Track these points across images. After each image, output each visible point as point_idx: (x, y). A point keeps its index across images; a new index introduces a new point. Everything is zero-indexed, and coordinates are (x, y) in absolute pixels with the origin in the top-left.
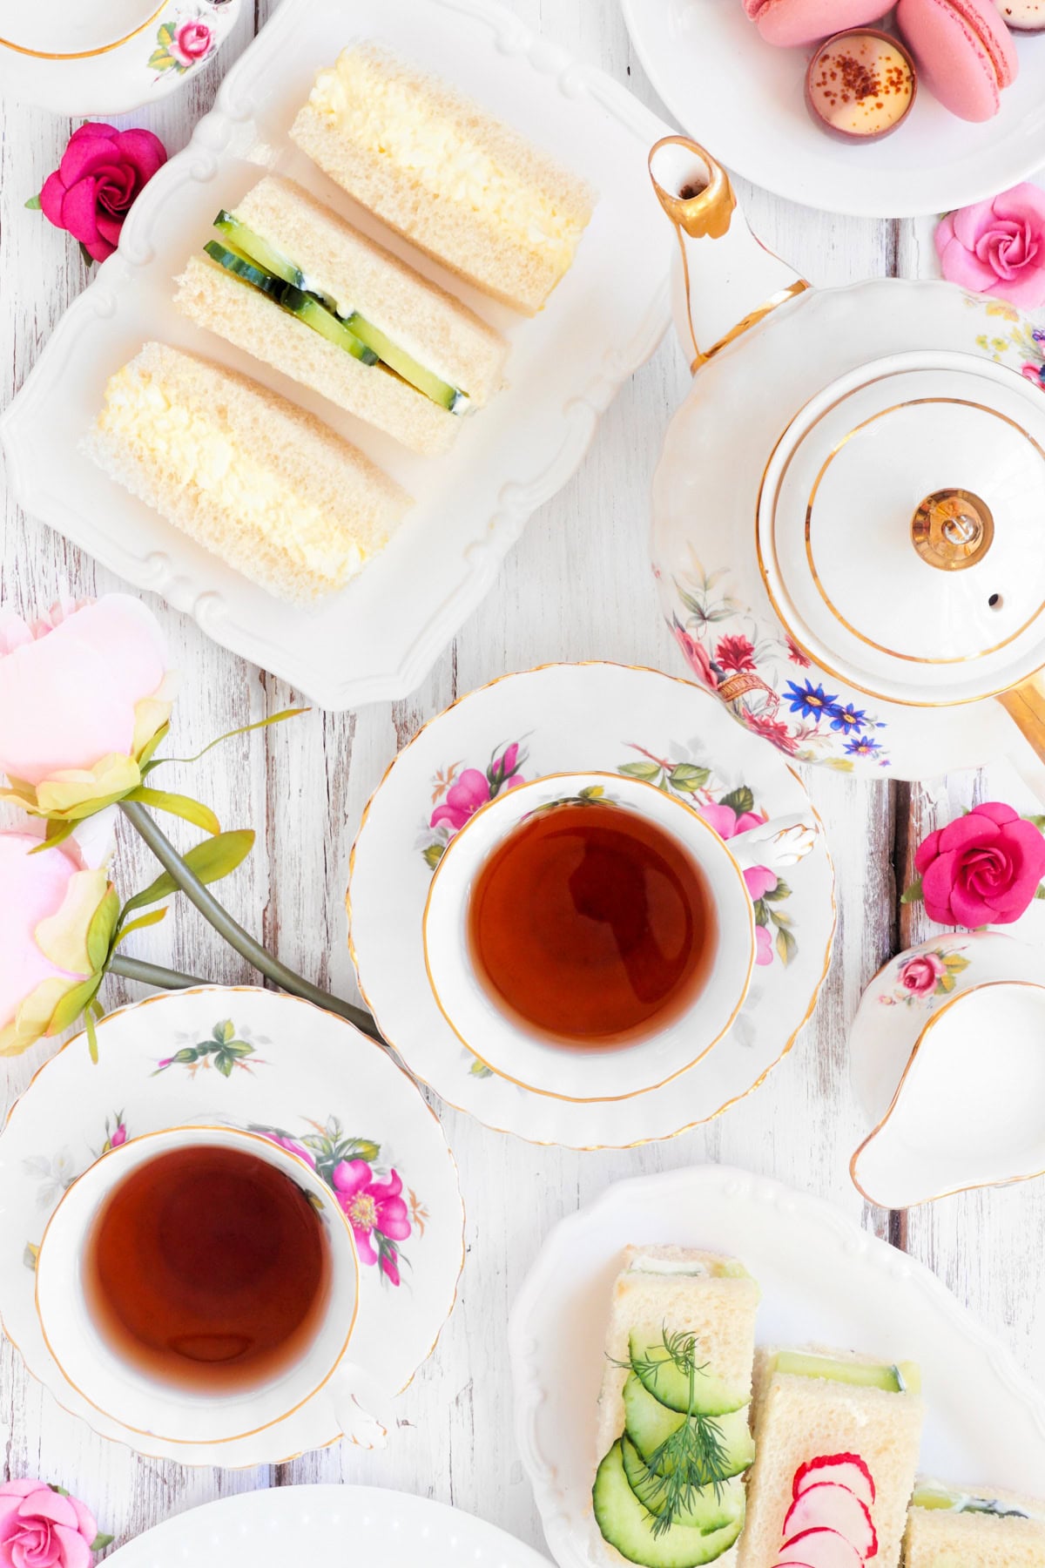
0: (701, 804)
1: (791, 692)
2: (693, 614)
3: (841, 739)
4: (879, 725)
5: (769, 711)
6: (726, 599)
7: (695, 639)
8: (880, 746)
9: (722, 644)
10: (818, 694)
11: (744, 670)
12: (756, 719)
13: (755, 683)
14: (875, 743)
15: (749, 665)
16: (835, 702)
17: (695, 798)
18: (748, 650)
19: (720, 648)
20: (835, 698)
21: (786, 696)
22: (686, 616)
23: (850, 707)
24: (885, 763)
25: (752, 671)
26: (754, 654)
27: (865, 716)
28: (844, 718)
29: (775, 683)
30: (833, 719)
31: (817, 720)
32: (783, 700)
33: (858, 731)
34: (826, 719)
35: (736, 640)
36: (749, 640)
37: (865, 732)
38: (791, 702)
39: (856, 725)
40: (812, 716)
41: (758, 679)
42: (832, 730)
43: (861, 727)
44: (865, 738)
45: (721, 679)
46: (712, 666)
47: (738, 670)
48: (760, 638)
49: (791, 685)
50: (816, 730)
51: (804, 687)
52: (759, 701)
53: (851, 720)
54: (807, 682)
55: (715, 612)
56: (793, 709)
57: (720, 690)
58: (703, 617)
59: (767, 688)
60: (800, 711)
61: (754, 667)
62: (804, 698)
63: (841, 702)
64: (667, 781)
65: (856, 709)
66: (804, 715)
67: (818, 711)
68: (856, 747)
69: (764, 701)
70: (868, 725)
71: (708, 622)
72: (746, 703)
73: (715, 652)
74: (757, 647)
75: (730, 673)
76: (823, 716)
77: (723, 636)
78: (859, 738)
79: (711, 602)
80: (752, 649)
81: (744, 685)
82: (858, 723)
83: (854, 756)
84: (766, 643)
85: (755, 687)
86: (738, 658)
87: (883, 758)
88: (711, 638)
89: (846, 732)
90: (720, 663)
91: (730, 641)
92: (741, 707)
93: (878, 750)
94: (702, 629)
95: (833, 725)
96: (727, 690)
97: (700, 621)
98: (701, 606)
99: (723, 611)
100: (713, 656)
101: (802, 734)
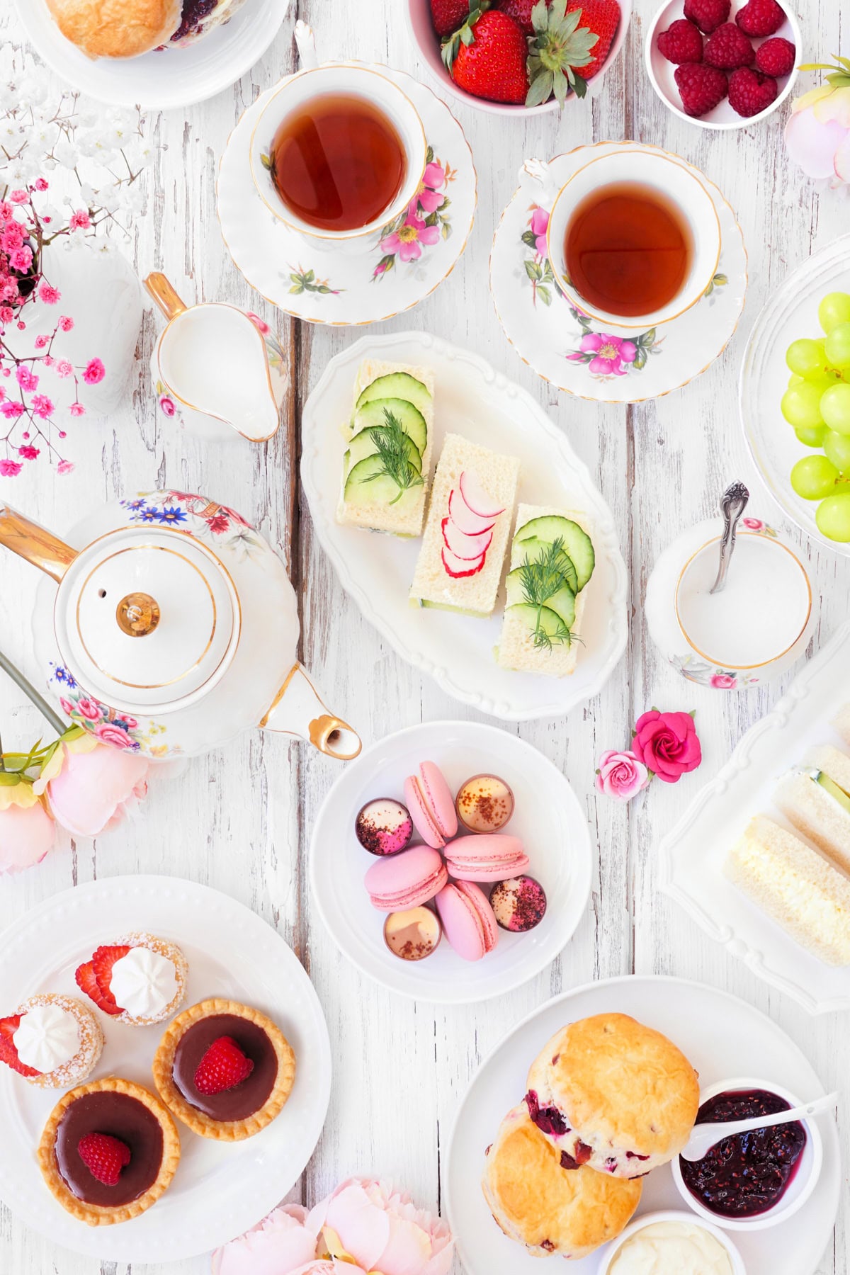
0: (542, 258)
1: (184, 517)
2: (248, 536)
3: (150, 504)
4: (133, 518)
5: (190, 504)
6: (234, 549)
7: (242, 525)
8: (129, 509)
9: (228, 527)
10: (169, 520)
11: (211, 518)
12: (195, 498)
13: (203, 514)
14: (132, 510)
15: (210, 522)
16: (159, 520)
17: (541, 262)
18: (213, 528)
19: (227, 525)
20: (161, 521)
21: (185, 514)
22: (251, 534)
23: (151, 520)
24: (123, 502)
25: (207, 519)
26: (209, 528)
27: (142, 520)
28: (152, 515)
29: (193, 518)
30: (157, 512)
31: (165, 509)
32: (186, 511)
33: (142, 511)
34: (160, 510)
35: (221, 531)
36: (215, 533)
37: (139, 512)
38: (181, 512)
39: (144, 514)
40: (168, 509)
41: (202, 516)
42: (156, 506)
43: (142, 514)
44: (138, 510)
45: (220, 511)
46: (227, 515)
47: (214, 518)
48: (210, 535)
49: (184, 520)
50: (163, 504)
51: (178, 521)
52: (198, 506)
53: (148, 515)
54: (177, 523)
55: (237, 541)
56: (179, 509)
57: (219, 506)
58: (242, 536)
59: (196, 514)
60: (175, 510)
61: (207, 521)
62: (177, 516)
63: (156, 521)
64: (541, 280)
65: (148, 520)
66: (172, 509)
67: (166, 513)
68: (141, 504)
69: (195, 507)
70: (138, 516)
71: (238, 535)
72: (203, 504)
73: (229, 522)
74: (209, 531)
75: (217, 515)
76: (163, 511)
77: (229, 531)
78: (140, 509)
79: (241, 545)
80: (211, 530)
81: (208, 512)
82: (144, 515)
83: (140, 499)
84: (205, 535)
85: (202, 512)
86: (216, 522)
87: (125, 505)
88: (234, 528)
89: (148, 508)
90: (224, 518)
91: (224, 530)
92: (205, 501)
93: (129, 507)
94: (240, 531)
95: (156, 509)
96: (216, 507)
97: (243, 534)
98: (246, 542)
99: (233, 543)
100: (230, 520)
101: (169, 500)
